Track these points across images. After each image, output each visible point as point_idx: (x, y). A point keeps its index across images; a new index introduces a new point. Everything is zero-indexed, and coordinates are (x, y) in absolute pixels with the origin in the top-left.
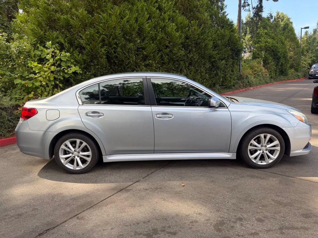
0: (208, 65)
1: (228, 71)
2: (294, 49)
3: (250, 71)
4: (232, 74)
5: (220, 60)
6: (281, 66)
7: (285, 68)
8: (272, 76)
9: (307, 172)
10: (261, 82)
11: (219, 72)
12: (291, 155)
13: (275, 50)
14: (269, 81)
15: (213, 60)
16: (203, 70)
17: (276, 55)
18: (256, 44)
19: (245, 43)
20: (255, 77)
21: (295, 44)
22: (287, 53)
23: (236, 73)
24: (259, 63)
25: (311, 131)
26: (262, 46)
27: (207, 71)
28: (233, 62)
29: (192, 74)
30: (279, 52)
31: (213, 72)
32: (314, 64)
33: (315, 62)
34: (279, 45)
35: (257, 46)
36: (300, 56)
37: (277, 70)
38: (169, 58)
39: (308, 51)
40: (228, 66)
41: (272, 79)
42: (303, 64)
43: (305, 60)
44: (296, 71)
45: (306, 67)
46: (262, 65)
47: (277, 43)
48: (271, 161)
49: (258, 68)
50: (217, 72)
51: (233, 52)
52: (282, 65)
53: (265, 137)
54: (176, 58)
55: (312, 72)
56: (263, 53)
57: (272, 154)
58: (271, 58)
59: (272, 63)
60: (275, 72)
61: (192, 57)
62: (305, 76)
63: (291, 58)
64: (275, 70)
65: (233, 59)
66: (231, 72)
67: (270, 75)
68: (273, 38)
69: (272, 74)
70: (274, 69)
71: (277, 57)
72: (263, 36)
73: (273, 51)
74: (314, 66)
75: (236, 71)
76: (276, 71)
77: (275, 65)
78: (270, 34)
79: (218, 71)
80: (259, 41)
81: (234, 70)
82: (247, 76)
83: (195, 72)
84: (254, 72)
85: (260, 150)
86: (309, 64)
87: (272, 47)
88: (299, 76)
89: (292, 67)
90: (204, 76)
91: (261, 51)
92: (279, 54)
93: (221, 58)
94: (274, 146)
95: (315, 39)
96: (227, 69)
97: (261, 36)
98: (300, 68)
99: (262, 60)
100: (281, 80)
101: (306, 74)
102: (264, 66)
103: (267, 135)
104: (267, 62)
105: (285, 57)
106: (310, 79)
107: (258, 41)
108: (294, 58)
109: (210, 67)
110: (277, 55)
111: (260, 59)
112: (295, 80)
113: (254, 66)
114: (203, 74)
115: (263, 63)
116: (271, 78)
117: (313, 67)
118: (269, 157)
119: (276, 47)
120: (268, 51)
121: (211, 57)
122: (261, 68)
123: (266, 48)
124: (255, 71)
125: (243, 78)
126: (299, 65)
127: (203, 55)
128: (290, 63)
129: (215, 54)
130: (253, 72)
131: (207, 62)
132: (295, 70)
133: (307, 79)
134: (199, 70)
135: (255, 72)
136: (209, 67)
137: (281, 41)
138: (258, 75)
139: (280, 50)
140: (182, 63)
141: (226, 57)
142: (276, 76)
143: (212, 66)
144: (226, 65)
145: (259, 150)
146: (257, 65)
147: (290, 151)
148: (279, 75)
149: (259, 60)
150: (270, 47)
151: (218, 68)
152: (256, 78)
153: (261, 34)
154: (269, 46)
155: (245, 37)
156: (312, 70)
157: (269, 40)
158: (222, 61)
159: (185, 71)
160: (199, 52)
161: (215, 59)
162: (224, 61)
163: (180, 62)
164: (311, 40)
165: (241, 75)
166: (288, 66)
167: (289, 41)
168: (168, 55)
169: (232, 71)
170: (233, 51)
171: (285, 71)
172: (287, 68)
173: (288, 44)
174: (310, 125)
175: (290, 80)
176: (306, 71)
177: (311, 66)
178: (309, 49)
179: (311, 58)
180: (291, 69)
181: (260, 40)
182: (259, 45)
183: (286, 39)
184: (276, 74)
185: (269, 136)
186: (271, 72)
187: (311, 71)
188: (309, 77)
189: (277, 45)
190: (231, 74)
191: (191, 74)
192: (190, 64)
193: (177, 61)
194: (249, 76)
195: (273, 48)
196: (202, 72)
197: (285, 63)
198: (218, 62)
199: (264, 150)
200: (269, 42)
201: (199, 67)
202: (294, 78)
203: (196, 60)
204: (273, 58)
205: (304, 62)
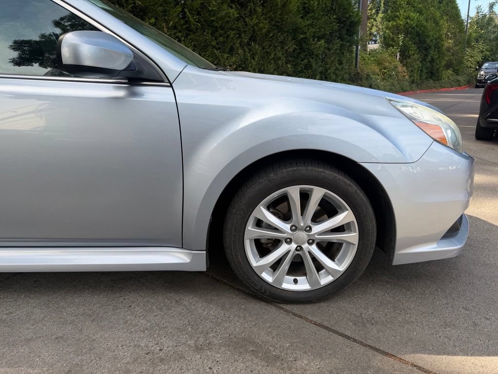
0: (291, 46)
1: (333, 62)
2: (454, 34)
3: (377, 69)
4: (340, 67)
5: (316, 39)
6: (430, 62)
7: (438, 66)
8: (414, 80)
9: (446, 325)
10: (393, 88)
11: (313, 62)
12: (397, 261)
13: (423, 33)
14: (408, 88)
15: (302, 36)
16: (280, 55)
17: (423, 42)
18: (389, 21)
19: (377, 27)
20: (384, 79)
21: (457, 26)
22: (443, 40)
23: (347, 67)
24: (393, 55)
25: (471, 177)
26: (401, 24)
27: (290, 59)
28: (342, 45)
29: (257, 60)
30: (428, 36)
31: (302, 60)
32: (487, 62)
33: (488, 59)
34: (430, 25)
35: (392, 24)
36: (464, 48)
37: (424, 69)
38: (201, 19)
39: (478, 40)
40: (332, 51)
41: (414, 85)
42: (469, 62)
43: (472, 56)
44: (456, 73)
45: (472, 68)
46: (398, 59)
47: (427, 21)
48: (325, 280)
49: (390, 63)
50: (309, 61)
51: (342, 25)
52: (432, 61)
53: (305, 197)
54: (217, 22)
55: (482, 75)
56: (401, 37)
57: (332, 257)
58: (414, 47)
59: (415, 56)
60: (419, 72)
61: (256, 24)
62: (469, 83)
63: (448, 50)
64: (420, 69)
65: (342, 40)
66: (337, 65)
67: (410, 77)
68: (420, 12)
69: (415, 75)
70: (419, 67)
71: (425, 46)
72: (403, 8)
73: (418, 35)
74: (486, 65)
75: (347, 62)
76: (421, 71)
77: (421, 60)
78: (416, 4)
79: (311, 59)
80: (395, 17)
81: (344, 62)
82: (368, 75)
83: (263, 58)
84: (383, 70)
85: (289, 241)
86: (478, 63)
87: (417, 26)
88: (459, 81)
89: (449, 66)
90: (282, 66)
91: (398, 34)
92: (428, 41)
93: (317, 35)
94: (340, 229)
95: (491, 19)
96: (330, 58)
97: (400, 6)
98: (463, 68)
99: (399, 50)
100: (429, 88)
101: (471, 79)
102: (401, 62)
103: (311, 191)
104: (406, 53)
105: (438, 47)
106: (477, 87)
107: (393, 16)
108: (453, 50)
109: (296, 51)
110: (425, 41)
111: (395, 47)
112: (452, 89)
113: (383, 60)
114: (280, 62)
115: (400, 55)
116: (413, 82)
117: (483, 67)
118: (319, 267)
119: (424, 28)
120: (410, 35)
121: (296, 30)
122: (396, 63)
123: (406, 29)
124: (385, 69)
125: (361, 79)
126: (461, 63)
127: (279, 24)
128: (446, 58)
129: (305, 26)
130: (380, 70)
131: (290, 39)
132: (453, 71)
133: (473, 88)
134: (273, 55)
135: (385, 71)
136: (294, 51)
137: (434, 20)
138: (390, 76)
139: (431, 33)
140: (232, 34)
141: (326, 34)
142: (421, 79)
143: (300, 49)
144: (329, 49)
145: (286, 242)
146: (389, 59)
147: (394, 249)
148: (426, 78)
149: (393, 50)
150: (414, 27)
151: (311, 54)
152: (385, 81)
153: (400, 4)
154: (412, 25)
155: (377, 16)
156: (482, 73)
157: (412, 14)
158: (319, 40)
159: (240, 51)
160: (270, 17)
161: (305, 36)
162: (323, 41)
163: (229, 33)
164: (484, 22)
165: (358, 73)
166: (443, 63)
167: (447, 20)
168: (199, 14)
169: (341, 63)
170: (342, 23)
171: (438, 73)
172: (440, 67)
173: (445, 24)
174: (470, 158)
175: (444, 89)
176: (472, 74)
177: (480, 66)
178: (480, 37)
179: (482, 52)
180: (448, 69)
181: (398, 14)
182: (395, 23)
183: (442, 17)
184: (421, 76)
185: (318, 194)
186: (412, 71)
187: (480, 74)
188: (476, 85)
189: (424, 23)
190: (337, 69)
191: (253, 58)
192: (253, 38)
193: (222, 28)
194: (373, 77)
195: (418, 29)
196: (279, 59)
197: (438, 58)
198: (310, 43)
199: (303, 243)
200: (412, 18)
201: (271, 47)
202: (451, 85)
203: (264, 31)
204: (418, 48)
205: (470, 59)
